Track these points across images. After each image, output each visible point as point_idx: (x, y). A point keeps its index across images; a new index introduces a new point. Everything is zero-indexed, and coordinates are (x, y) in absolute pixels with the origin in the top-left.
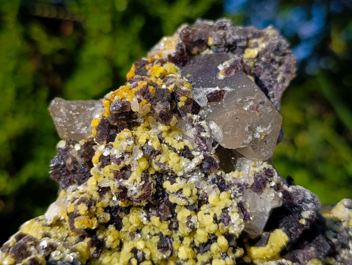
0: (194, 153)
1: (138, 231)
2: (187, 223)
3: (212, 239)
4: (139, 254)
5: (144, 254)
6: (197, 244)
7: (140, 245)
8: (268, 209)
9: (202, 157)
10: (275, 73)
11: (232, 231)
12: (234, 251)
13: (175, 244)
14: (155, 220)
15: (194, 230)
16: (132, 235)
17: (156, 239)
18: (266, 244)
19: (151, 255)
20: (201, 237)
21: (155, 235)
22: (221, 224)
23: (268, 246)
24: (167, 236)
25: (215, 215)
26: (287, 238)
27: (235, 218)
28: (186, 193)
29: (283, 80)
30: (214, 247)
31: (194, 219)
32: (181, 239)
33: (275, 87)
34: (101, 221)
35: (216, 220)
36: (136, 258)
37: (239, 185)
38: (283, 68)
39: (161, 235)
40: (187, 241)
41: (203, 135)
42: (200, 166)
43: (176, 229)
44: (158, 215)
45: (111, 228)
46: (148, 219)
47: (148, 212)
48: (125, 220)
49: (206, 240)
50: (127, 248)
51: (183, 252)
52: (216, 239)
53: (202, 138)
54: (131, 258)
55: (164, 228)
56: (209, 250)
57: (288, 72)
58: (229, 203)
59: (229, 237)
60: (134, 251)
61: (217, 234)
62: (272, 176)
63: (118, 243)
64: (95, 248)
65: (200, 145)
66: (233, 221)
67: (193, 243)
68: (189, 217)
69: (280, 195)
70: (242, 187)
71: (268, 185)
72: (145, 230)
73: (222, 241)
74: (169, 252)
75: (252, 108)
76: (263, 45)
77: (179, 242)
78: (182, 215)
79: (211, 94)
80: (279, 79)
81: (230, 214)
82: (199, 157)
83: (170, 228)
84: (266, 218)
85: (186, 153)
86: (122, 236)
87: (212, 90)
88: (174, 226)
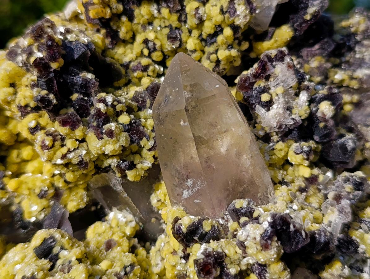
1: (150, 23)
2: (195, 15)
3: (218, 30)
4: (150, 45)
5: (155, 44)
6: (204, 36)
7: (151, 36)
8: (275, 4)
11: (237, 22)
12: (239, 44)
13: (184, 37)
14: (165, 12)
15: (201, 22)
16: (144, 27)
17: (166, 31)
18: (271, 38)
19: (161, 46)
20: (208, 28)
21: (166, 27)
22: (227, 15)
23: (272, 41)
24: (176, 28)
25: (222, 6)
26: (291, 34)
27: (241, 10)
30: (220, 38)
31: (201, 11)
32: (190, 32)
34: (115, 11)
35: (222, 12)
36: (148, 48)
39: (170, 27)
40: (195, 33)
43: (185, 22)
44: (168, 7)
45: (124, 19)
46: (159, 11)
47: (158, 5)
48: (136, 12)
49: (212, 32)
50: (139, 39)
51: (191, 43)
52: (222, 31)
54: (143, 48)
55: (174, 20)
56: (216, 42)
59: (235, 28)
60: (146, 42)
61: (223, 26)
63: (131, 34)
64: (110, 40)
66: (238, 13)
67: (201, 35)
68: (197, 9)
72: (156, 23)
73: (228, 32)
74: (177, 44)
77: (188, 34)
78: (191, 7)
81: (236, 6)
83: (179, 20)
84: (272, 13)
86: (135, 28)
88: (183, 18)
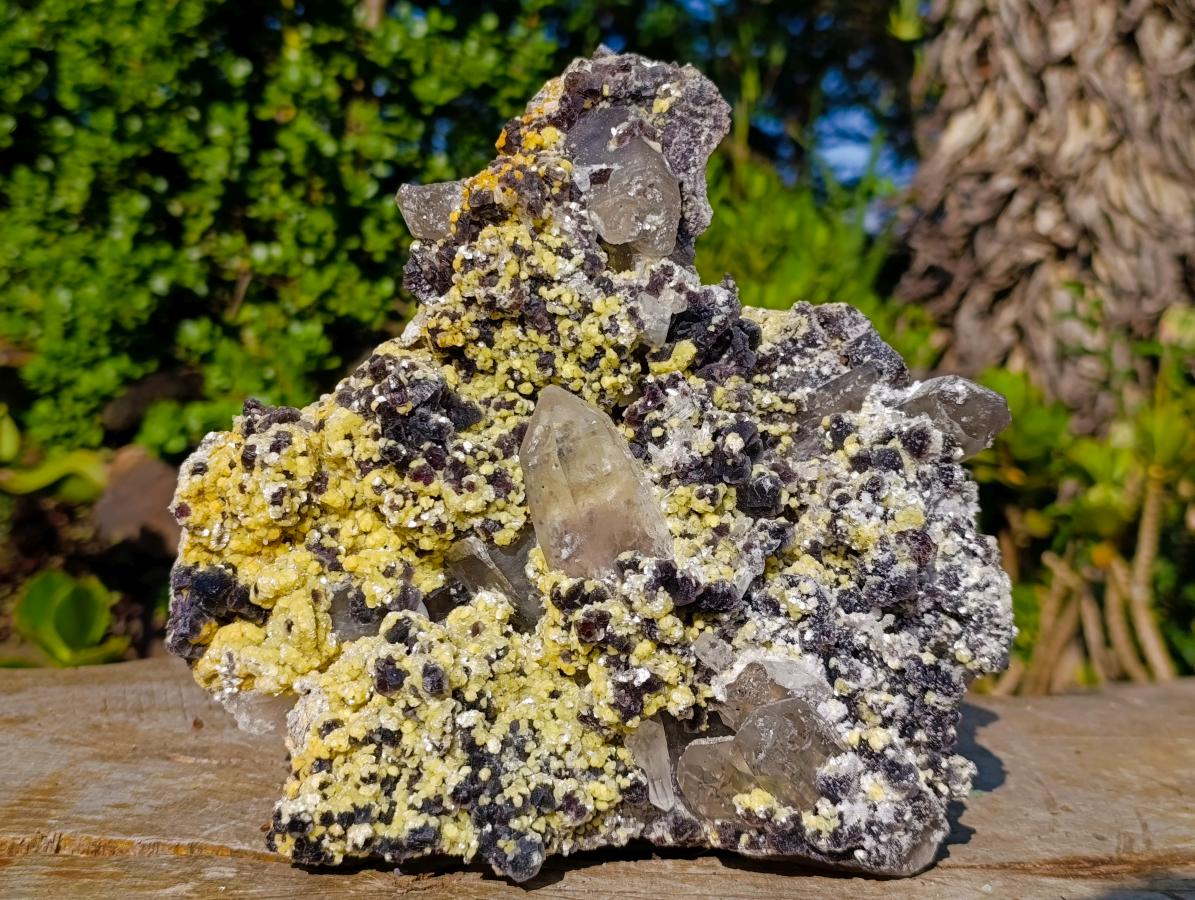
0: (574, 251)
1: (514, 348)
2: (569, 335)
3: (600, 352)
4: (516, 374)
5: (521, 374)
6: (583, 360)
7: (517, 364)
8: (668, 316)
9: (583, 256)
10: (697, 130)
11: (622, 341)
12: (628, 367)
13: (558, 362)
14: (532, 333)
15: (577, 344)
16: (507, 353)
17: (535, 357)
18: (670, 356)
19: (530, 375)
20: (587, 350)
21: (534, 352)
22: (608, 335)
23: (671, 360)
24: (547, 353)
25: (601, 324)
26: (694, 350)
27: (625, 327)
28: (566, 299)
29: (709, 141)
30: (602, 362)
31: (576, 331)
32: (565, 356)
33: (697, 150)
34: (469, 337)
35: (602, 331)
36: (513, 379)
37: (630, 288)
38: (709, 122)
39: (540, 352)
40: (572, 357)
41: (584, 227)
42: (582, 267)
43: (558, 344)
44: (536, 328)
45: (482, 345)
46: (524, 332)
47: (523, 326)
48: (497, 335)
49: (593, 355)
50: (502, 368)
51: (568, 370)
52: (604, 353)
53: (584, 232)
54: (507, 380)
55: (544, 343)
56: (598, 366)
57: (716, 127)
58: (618, 308)
59: (619, 349)
60: (511, 371)
61: (605, 347)
62: (671, 275)
64: (464, 372)
65: (580, 240)
66: (622, 330)
67: (579, 359)
68: (571, 328)
69: (683, 297)
70: (634, 291)
71: (667, 286)
72: (522, 347)
73: (611, 354)
74: (549, 372)
75: (639, 193)
76: (676, 93)
77: (562, 359)
78: (563, 326)
79: (595, 174)
80: (703, 138)
81: (618, 322)
82: (579, 256)
83: (551, 343)
84: (666, 326)
85: (565, 252)
86: (495, 354)
87: (596, 168)
88: (555, 340)
